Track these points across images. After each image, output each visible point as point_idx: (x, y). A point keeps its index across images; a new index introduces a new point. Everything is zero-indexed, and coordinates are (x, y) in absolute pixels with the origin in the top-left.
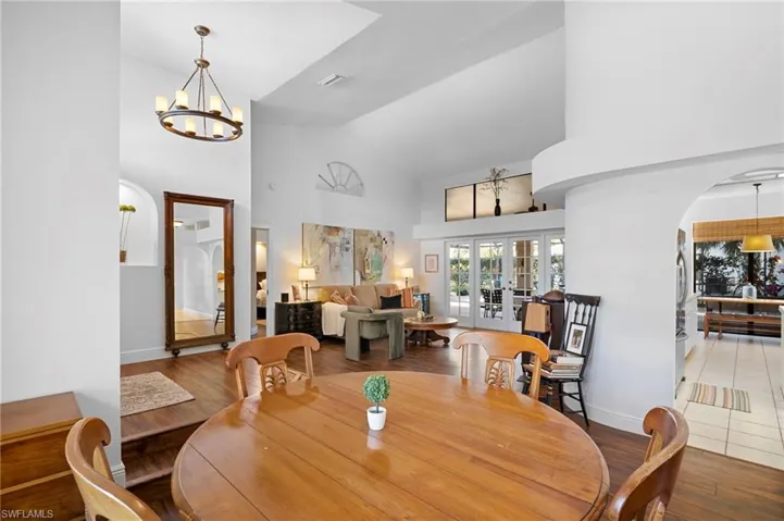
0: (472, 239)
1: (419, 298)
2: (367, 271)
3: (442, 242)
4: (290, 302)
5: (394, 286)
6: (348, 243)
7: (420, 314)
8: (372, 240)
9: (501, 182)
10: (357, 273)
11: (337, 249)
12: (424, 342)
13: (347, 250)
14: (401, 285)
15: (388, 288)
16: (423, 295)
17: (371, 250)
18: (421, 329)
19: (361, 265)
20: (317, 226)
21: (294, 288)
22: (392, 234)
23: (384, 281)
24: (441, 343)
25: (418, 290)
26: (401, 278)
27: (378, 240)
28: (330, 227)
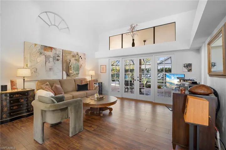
0: (121, 58)
1: (97, 85)
2: (70, 72)
3: (108, 59)
4: (8, 91)
5: (85, 79)
6: (59, 56)
7: (96, 96)
8: (73, 56)
9: (135, 32)
10: (64, 72)
11: (51, 59)
12: (98, 112)
13: (58, 60)
14: (89, 79)
15: (81, 80)
16: (99, 83)
17: (73, 61)
18: (96, 107)
19: (67, 68)
20: (36, 45)
21: (12, 82)
22: (84, 54)
23: (80, 76)
24: (107, 112)
25: (97, 81)
26: (89, 75)
27: (77, 56)
28: (46, 46)
